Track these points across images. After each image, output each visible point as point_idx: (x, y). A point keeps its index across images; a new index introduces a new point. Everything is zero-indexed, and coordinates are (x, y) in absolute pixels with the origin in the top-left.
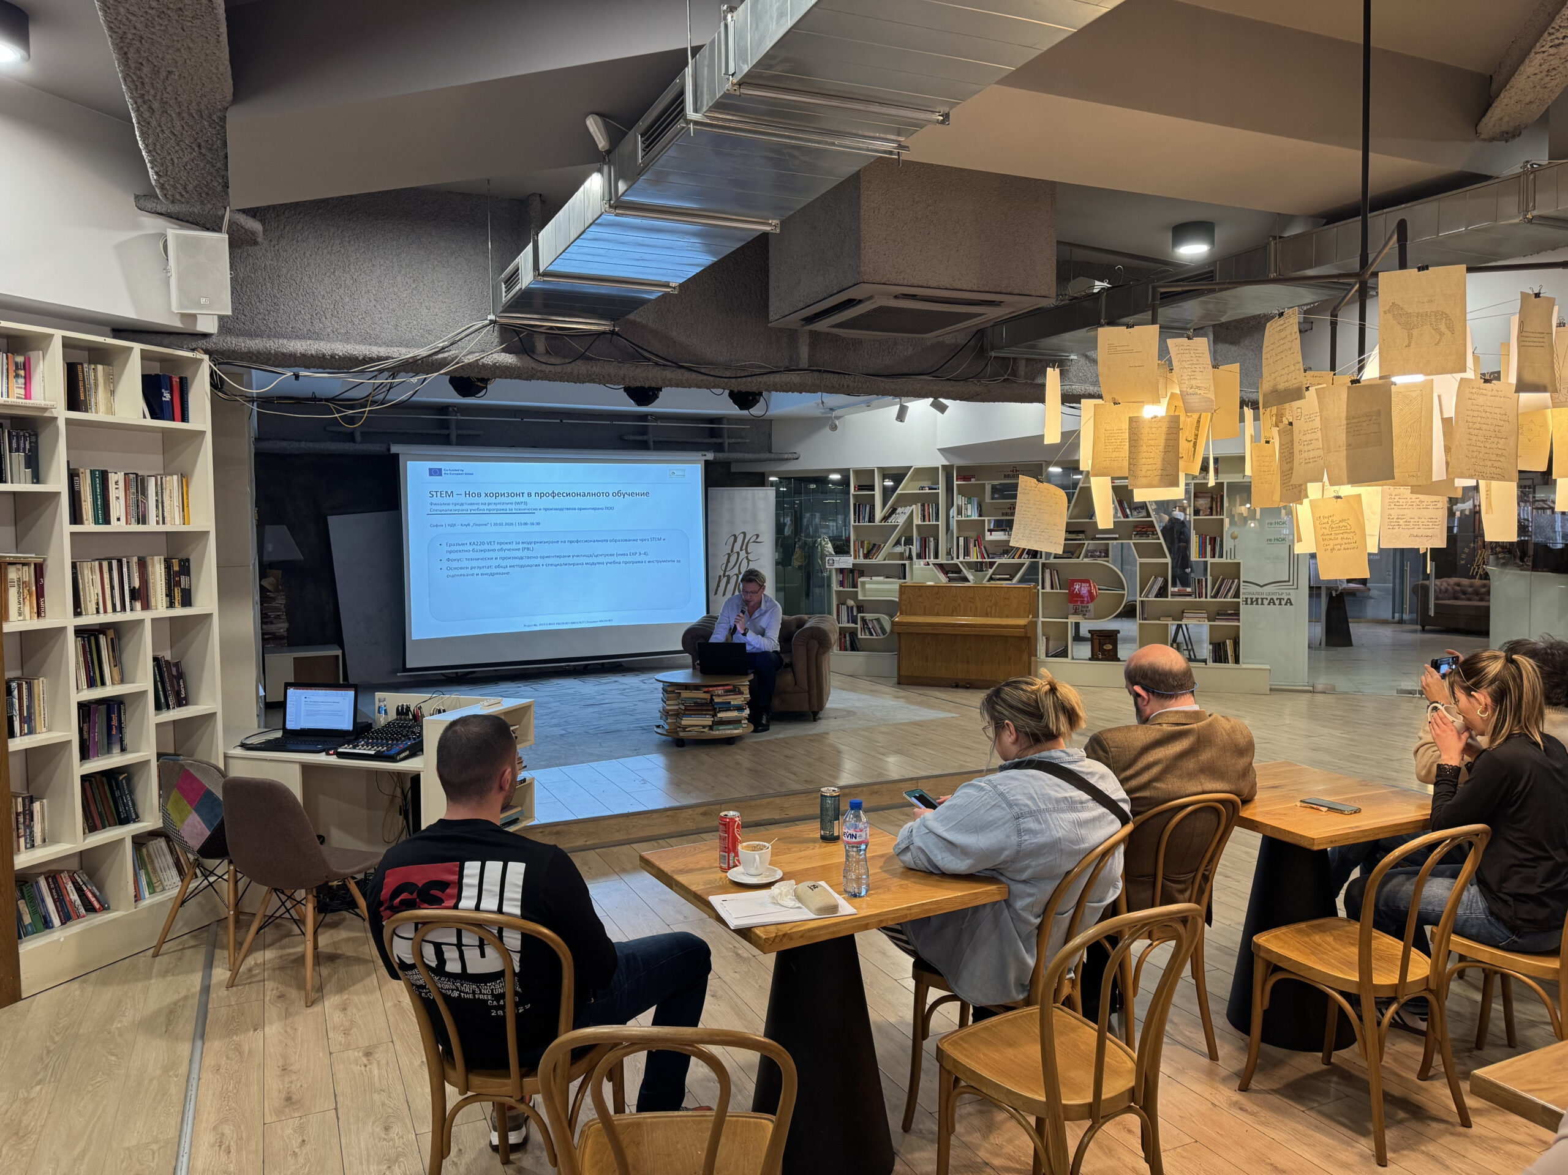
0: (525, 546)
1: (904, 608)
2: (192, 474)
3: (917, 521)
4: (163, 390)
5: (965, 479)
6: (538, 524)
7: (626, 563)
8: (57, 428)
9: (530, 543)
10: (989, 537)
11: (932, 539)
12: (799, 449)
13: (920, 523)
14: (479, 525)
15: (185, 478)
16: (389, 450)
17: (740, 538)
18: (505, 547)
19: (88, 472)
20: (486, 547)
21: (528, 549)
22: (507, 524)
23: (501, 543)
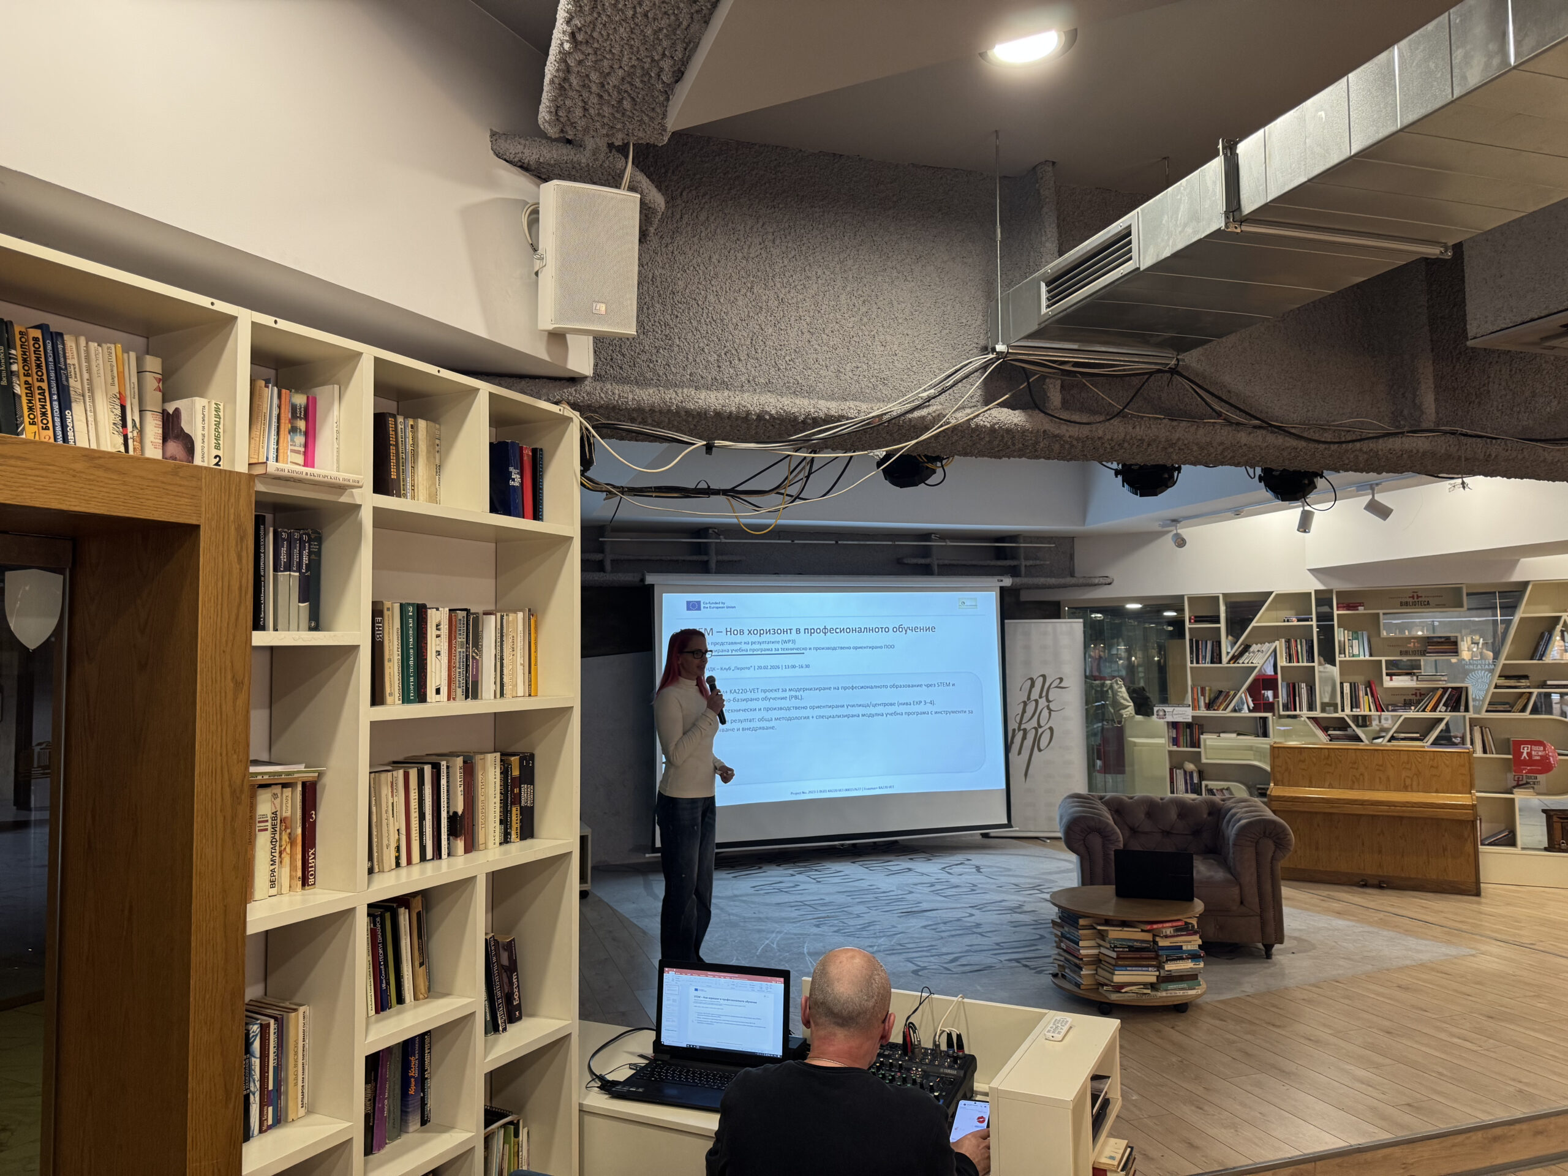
0: (793, 693)
1: (1278, 776)
2: (544, 610)
3: (1282, 662)
4: (511, 469)
5: (1349, 607)
6: (807, 666)
7: (909, 714)
8: (359, 525)
9: (799, 690)
10: (1388, 683)
11: (1303, 685)
12: (1112, 572)
13: (1285, 664)
14: (742, 669)
15: (533, 616)
16: (643, 580)
17: (1039, 683)
18: (769, 695)
19: (397, 607)
20: (749, 695)
21: (796, 697)
22: (773, 667)
23: (765, 691)
